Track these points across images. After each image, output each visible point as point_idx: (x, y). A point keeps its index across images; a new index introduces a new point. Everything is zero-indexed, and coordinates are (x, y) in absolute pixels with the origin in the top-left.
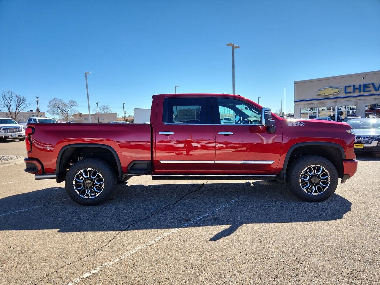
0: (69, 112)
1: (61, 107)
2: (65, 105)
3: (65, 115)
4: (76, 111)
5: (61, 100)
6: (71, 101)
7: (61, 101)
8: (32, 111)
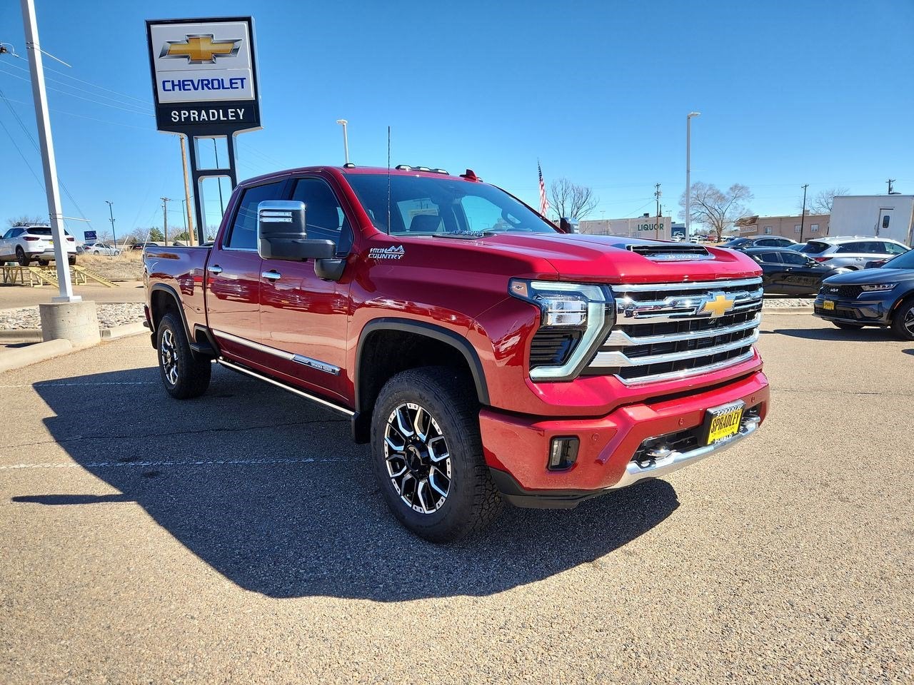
0: (727, 215)
1: (710, 202)
2: (721, 198)
3: (716, 222)
4: (745, 211)
5: (711, 185)
6: (736, 186)
7: (710, 189)
8: (647, 215)
